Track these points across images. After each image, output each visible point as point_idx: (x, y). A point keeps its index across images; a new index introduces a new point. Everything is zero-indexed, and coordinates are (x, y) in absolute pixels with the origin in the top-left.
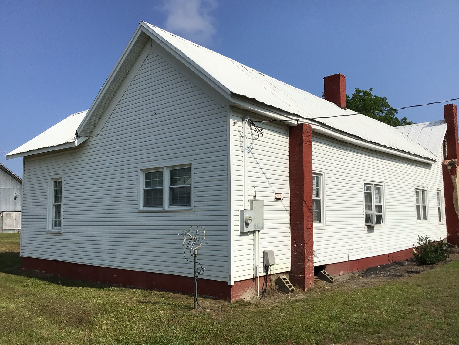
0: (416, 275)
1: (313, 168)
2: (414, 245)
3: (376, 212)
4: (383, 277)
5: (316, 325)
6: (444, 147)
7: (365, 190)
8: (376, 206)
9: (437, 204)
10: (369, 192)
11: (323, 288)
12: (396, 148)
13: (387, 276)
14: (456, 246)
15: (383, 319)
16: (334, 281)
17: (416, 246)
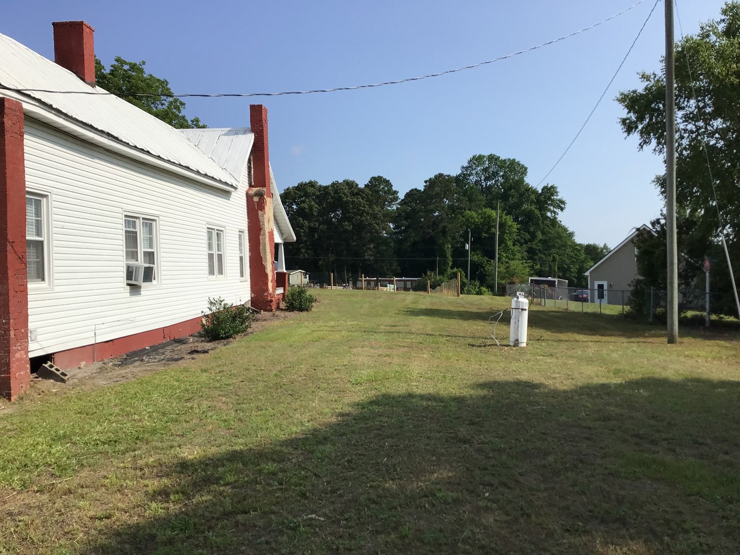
0: (202, 356)
1: (26, 183)
2: (202, 312)
3: (145, 262)
4: (151, 364)
5: (26, 456)
6: (249, 168)
7: (126, 227)
8: (145, 253)
9: (238, 252)
10: (134, 230)
11: (47, 392)
12: (177, 162)
13: (159, 361)
14: (262, 311)
15: (143, 427)
16: (68, 379)
17: (206, 314)
